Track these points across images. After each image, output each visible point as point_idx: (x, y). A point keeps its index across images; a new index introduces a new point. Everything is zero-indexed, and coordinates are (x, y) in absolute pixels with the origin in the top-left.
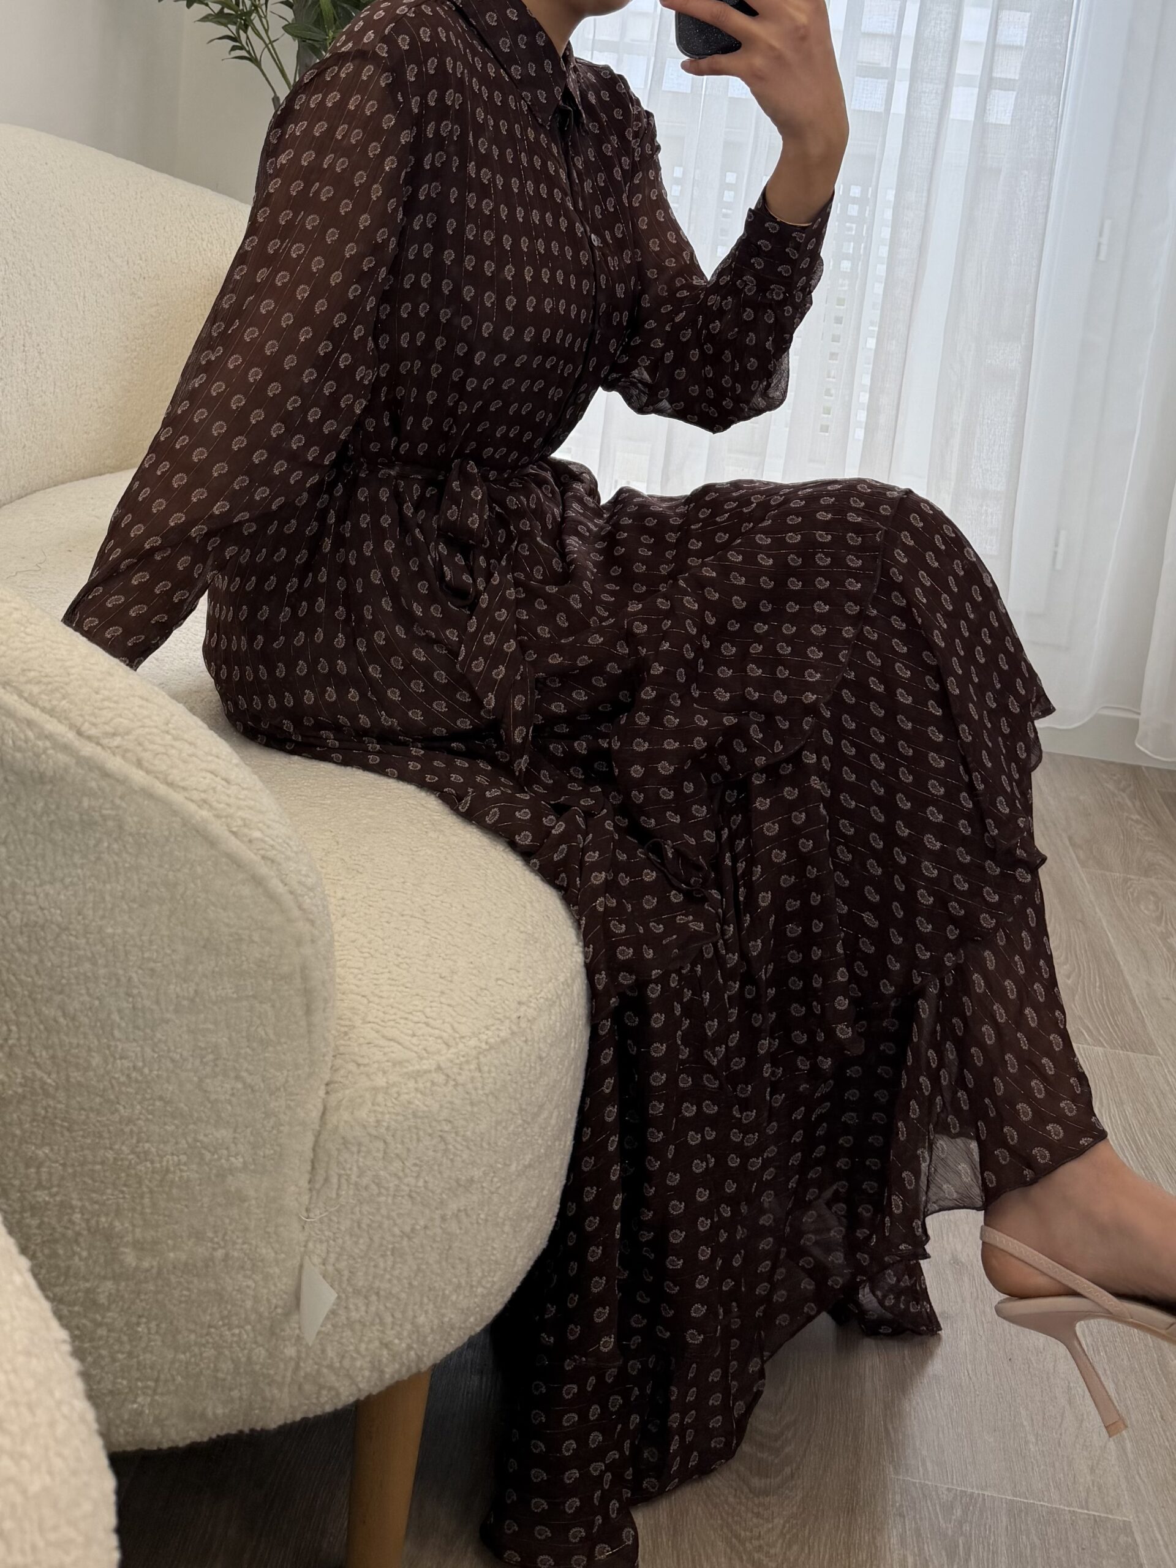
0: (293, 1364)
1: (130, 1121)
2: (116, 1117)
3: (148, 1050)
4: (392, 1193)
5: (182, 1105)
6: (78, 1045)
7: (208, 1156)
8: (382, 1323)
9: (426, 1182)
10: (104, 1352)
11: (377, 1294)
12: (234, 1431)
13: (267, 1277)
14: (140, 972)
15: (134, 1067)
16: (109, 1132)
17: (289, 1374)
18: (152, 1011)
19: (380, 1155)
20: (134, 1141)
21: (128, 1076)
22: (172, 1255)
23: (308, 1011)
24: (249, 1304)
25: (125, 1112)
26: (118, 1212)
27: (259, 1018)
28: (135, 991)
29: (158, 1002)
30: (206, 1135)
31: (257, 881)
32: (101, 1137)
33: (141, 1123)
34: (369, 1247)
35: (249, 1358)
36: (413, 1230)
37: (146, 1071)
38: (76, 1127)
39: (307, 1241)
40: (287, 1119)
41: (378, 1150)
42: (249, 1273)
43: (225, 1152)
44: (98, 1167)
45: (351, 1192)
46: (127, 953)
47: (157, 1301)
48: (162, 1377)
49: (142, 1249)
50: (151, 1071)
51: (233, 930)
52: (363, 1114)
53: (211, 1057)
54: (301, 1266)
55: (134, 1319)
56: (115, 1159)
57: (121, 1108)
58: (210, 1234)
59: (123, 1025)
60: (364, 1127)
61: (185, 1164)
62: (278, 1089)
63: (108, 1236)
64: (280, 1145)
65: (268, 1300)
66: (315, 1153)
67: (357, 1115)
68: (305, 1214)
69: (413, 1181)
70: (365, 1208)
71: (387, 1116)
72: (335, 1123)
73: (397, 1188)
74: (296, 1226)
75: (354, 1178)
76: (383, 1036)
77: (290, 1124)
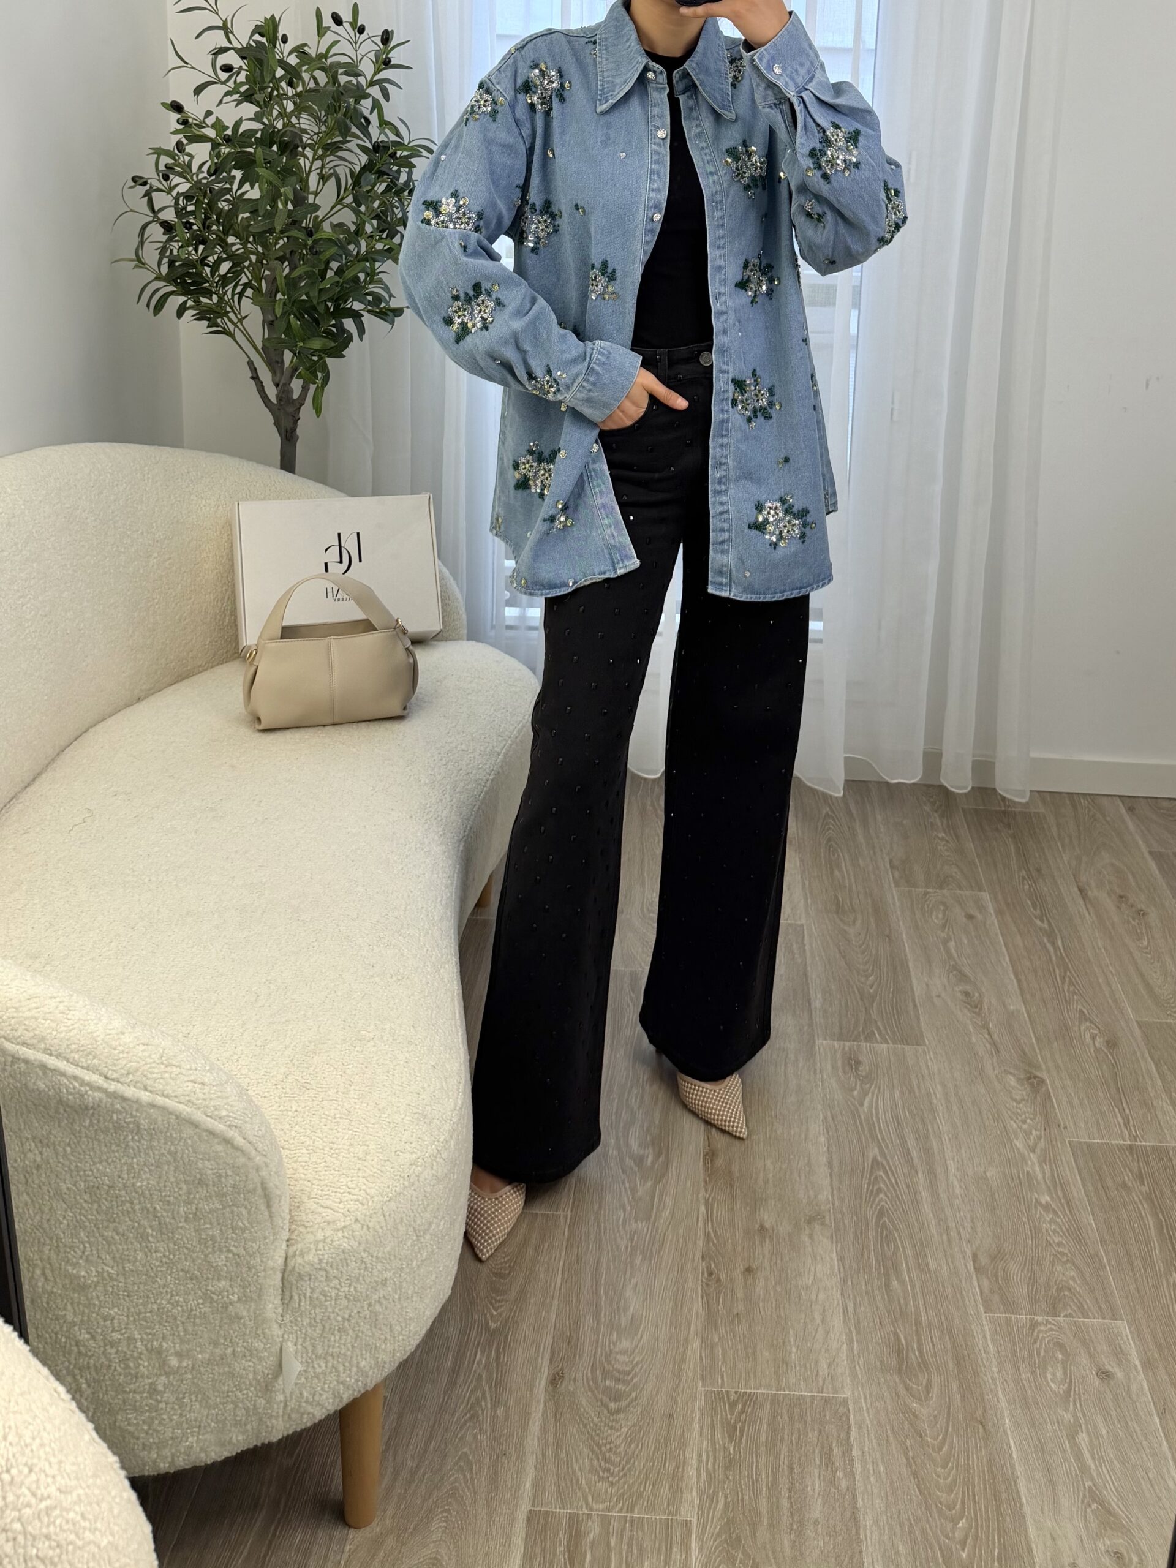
4: (334, 1298)
7: (216, 1298)
8: (337, 1371)
9: (355, 1288)
11: (332, 1355)
12: (251, 1446)
13: (260, 1359)
19: (323, 1279)
23: (269, 1205)
27: (238, 1215)
29: (174, 1218)
30: (213, 1287)
33: (172, 1286)
34: (323, 1330)
35: (255, 1406)
36: (350, 1316)
38: (132, 1294)
39: (283, 1335)
40: (263, 1268)
41: (322, 1276)
42: (249, 1358)
43: (226, 1294)
44: (149, 1314)
45: (308, 1303)
48: (202, 1425)
49: (182, 1356)
50: (175, 1256)
51: (215, 1171)
52: (310, 1257)
53: (210, 1243)
54: (281, 1348)
60: (312, 1265)
61: (202, 1304)
62: (254, 1253)
63: (160, 1351)
64: (259, 1284)
65: (263, 1372)
66: (283, 1283)
67: (306, 1258)
68: (281, 1319)
69: (347, 1289)
70: (318, 1310)
71: (326, 1256)
72: (292, 1264)
73: (337, 1295)
74: (276, 1326)
75: (308, 1294)
76: (322, 1206)
77: (265, 1271)
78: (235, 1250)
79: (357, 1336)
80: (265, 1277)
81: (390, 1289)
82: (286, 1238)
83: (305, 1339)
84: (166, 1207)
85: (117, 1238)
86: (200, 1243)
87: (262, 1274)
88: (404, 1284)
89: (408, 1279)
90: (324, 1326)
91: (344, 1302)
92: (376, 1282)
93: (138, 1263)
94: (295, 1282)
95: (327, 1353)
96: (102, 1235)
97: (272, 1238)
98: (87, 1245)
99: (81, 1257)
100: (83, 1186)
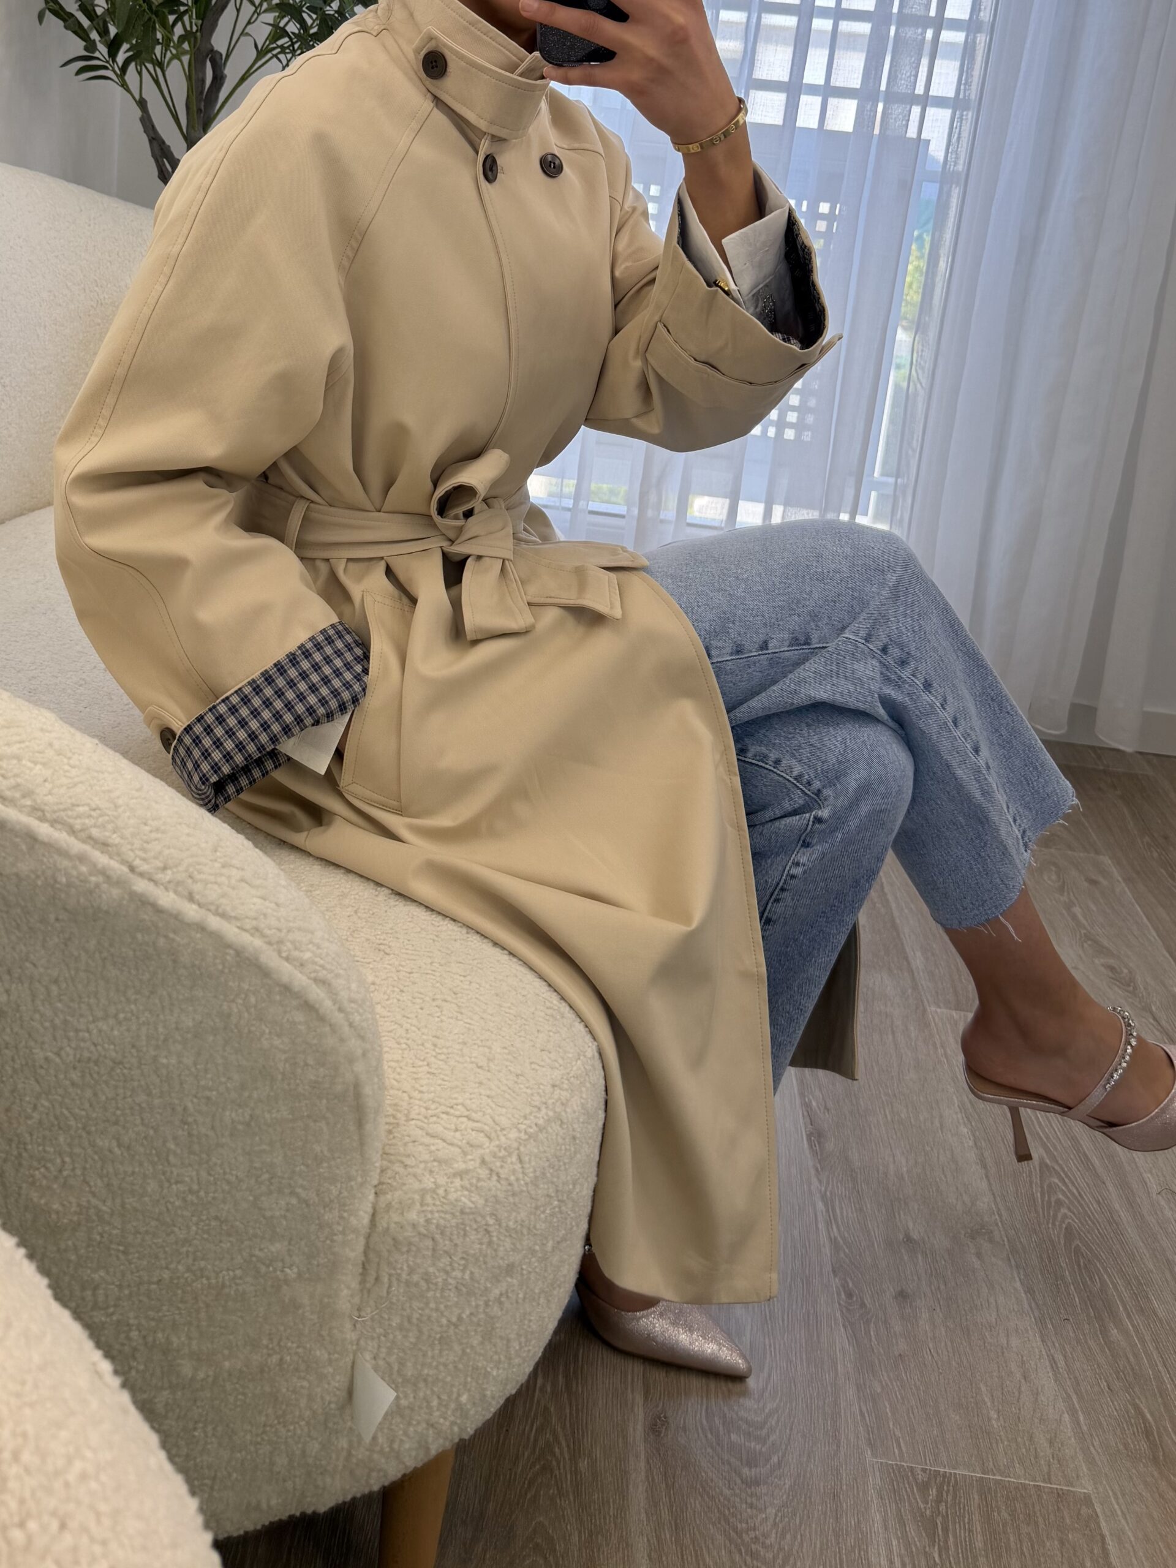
0: (344, 1453)
1: (186, 1241)
2: (172, 1239)
3: (204, 1174)
4: (440, 1287)
5: (238, 1223)
6: (133, 1173)
7: (263, 1269)
8: (429, 1407)
9: (472, 1273)
11: (425, 1380)
13: (321, 1377)
14: (195, 1100)
15: (191, 1191)
16: (165, 1252)
17: (341, 1463)
18: (207, 1136)
19: (429, 1253)
20: (190, 1260)
21: (184, 1200)
22: (227, 1364)
23: (360, 1124)
24: (303, 1402)
25: (181, 1234)
26: (175, 1328)
27: (314, 1134)
28: (190, 1120)
29: (213, 1128)
30: (261, 1250)
31: (309, 1007)
32: (157, 1257)
33: (195, 1242)
34: (418, 1339)
35: (304, 1452)
37: (202, 1194)
38: (132, 1250)
39: (358, 1340)
40: (341, 1229)
41: (428, 1249)
42: (302, 1374)
43: (280, 1264)
44: (154, 1287)
45: (402, 1290)
46: (181, 1084)
47: (213, 1407)
48: (219, 1474)
49: (199, 1360)
50: (207, 1193)
51: (288, 1055)
52: (412, 1216)
53: (266, 1176)
54: (353, 1363)
55: (191, 1425)
56: (171, 1278)
57: (176, 1229)
58: (265, 1342)
59: (179, 1151)
60: (415, 1227)
61: (241, 1278)
62: (331, 1202)
63: (166, 1350)
64: (332, 1253)
65: (322, 1398)
66: (366, 1255)
67: (406, 1218)
68: (357, 1312)
69: (459, 1275)
70: (415, 1303)
71: (436, 1215)
72: (385, 1225)
73: (445, 1283)
74: (348, 1326)
75: (404, 1276)
76: (427, 1134)
77: (343, 1233)
78: (303, 1194)
79: (464, 1351)
80: (341, 1244)
81: (515, 1281)
82: (376, 1180)
83: (391, 1349)
84: (203, 1107)
85: (116, 1150)
87: (338, 1238)
90: (420, 1331)
91: (453, 1296)
92: (500, 1268)
93: (146, 1199)
96: (93, 1145)
97: (359, 1179)
98: (67, 1159)
99: (56, 1178)
100: (71, 1058)
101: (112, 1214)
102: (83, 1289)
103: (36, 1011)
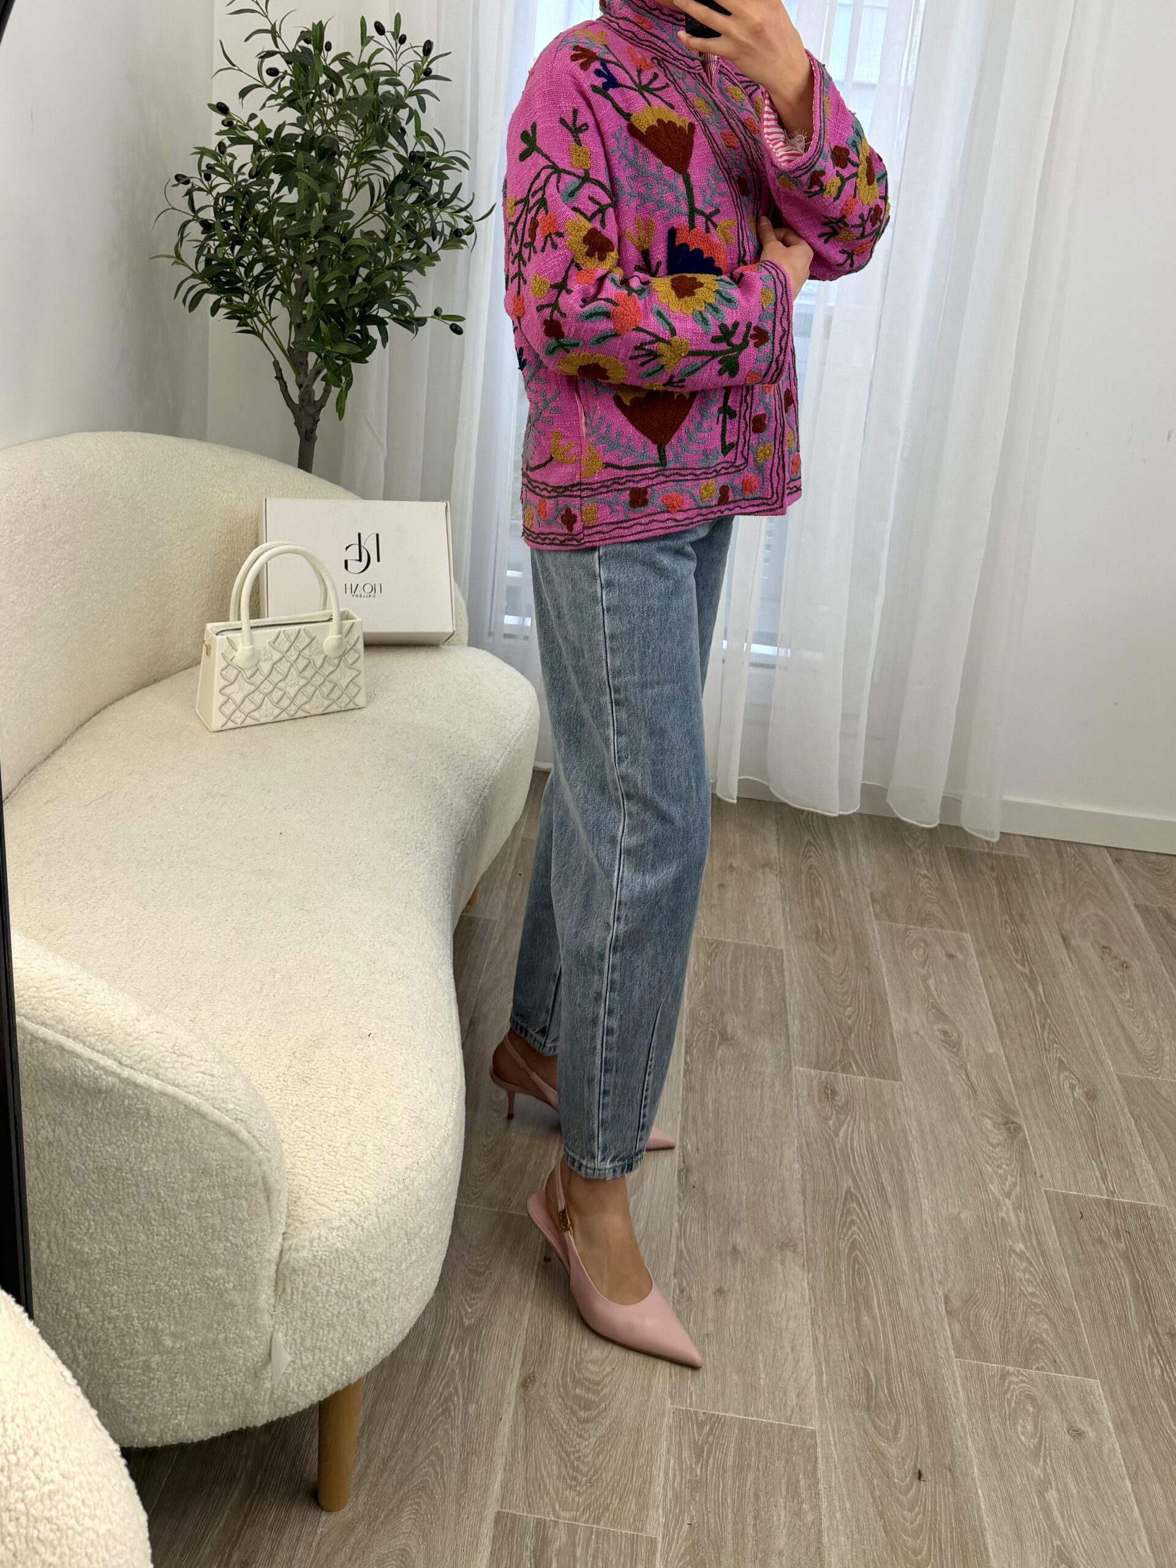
0: (269, 1393)
1: (164, 1268)
2: (156, 1268)
3: (173, 1230)
4: (325, 1293)
5: (195, 1258)
6: (131, 1230)
7: (212, 1284)
8: (324, 1364)
9: (346, 1286)
10: (156, 1394)
11: (320, 1349)
12: (237, 1429)
13: (251, 1347)
15: (165, 1240)
16: (152, 1275)
17: (267, 1398)
19: (317, 1275)
20: (167, 1279)
22: (193, 1339)
23: (268, 1199)
24: (241, 1362)
25: (161, 1265)
26: (160, 1318)
27: (238, 1207)
29: (177, 1205)
30: (210, 1273)
31: (233, 1134)
32: (147, 1278)
33: (170, 1269)
34: (313, 1324)
35: (243, 1391)
36: (339, 1313)
37: (172, 1241)
38: (132, 1274)
39: (274, 1325)
40: (259, 1260)
41: (315, 1272)
42: (240, 1345)
43: (222, 1281)
44: (146, 1295)
45: (300, 1296)
47: (185, 1364)
48: (191, 1404)
49: (176, 1337)
50: (175, 1240)
51: (219, 1162)
52: (304, 1254)
53: (210, 1230)
54: (271, 1338)
55: (173, 1375)
56: (157, 1290)
57: (158, 1262)
58: (215, 1326)
59: (157, 1218)
60: (306, 1260)
61: (198, 1289)
62: (252, 1244)
63: (155, 1332)
64: (255, 1274)
65: (253, 1359)
66: (277, 1275)
67: (301, 1254)
68: (272, 1309)
69: (337, 1287)
70: (309, 1304)
71: (320, 1253)
72: (287, 1258)
73: (328, 1292)
74: (267, 1317)
75: (300, 1289)
76: (318, 1203)
77: (260, 1262)
78: (233, 1241)
79: (345, 1332)
80: (260, 1268)
81: (379, 1289)
82: (282, 1231)
83: (295, 1330)
84: (170, 1193)
85: (121, 1218)
86: (200, 1231)
87: (258, 1265)
88: (393, 1285)
89: (397, 1281)
90: (314, 1321)
91: (334, 1299)
92: (366, 1281)
93: (140, 1245)
94: (288, 1276)
95: (315, 1347)
96: (106, 1215)
97: (269, 1231)
98: (92, 1223)
99: (86, 1234)
100: (91, 1166)
101: (120, 1254)
102: (105, 1297)
103: (70, 1141)
